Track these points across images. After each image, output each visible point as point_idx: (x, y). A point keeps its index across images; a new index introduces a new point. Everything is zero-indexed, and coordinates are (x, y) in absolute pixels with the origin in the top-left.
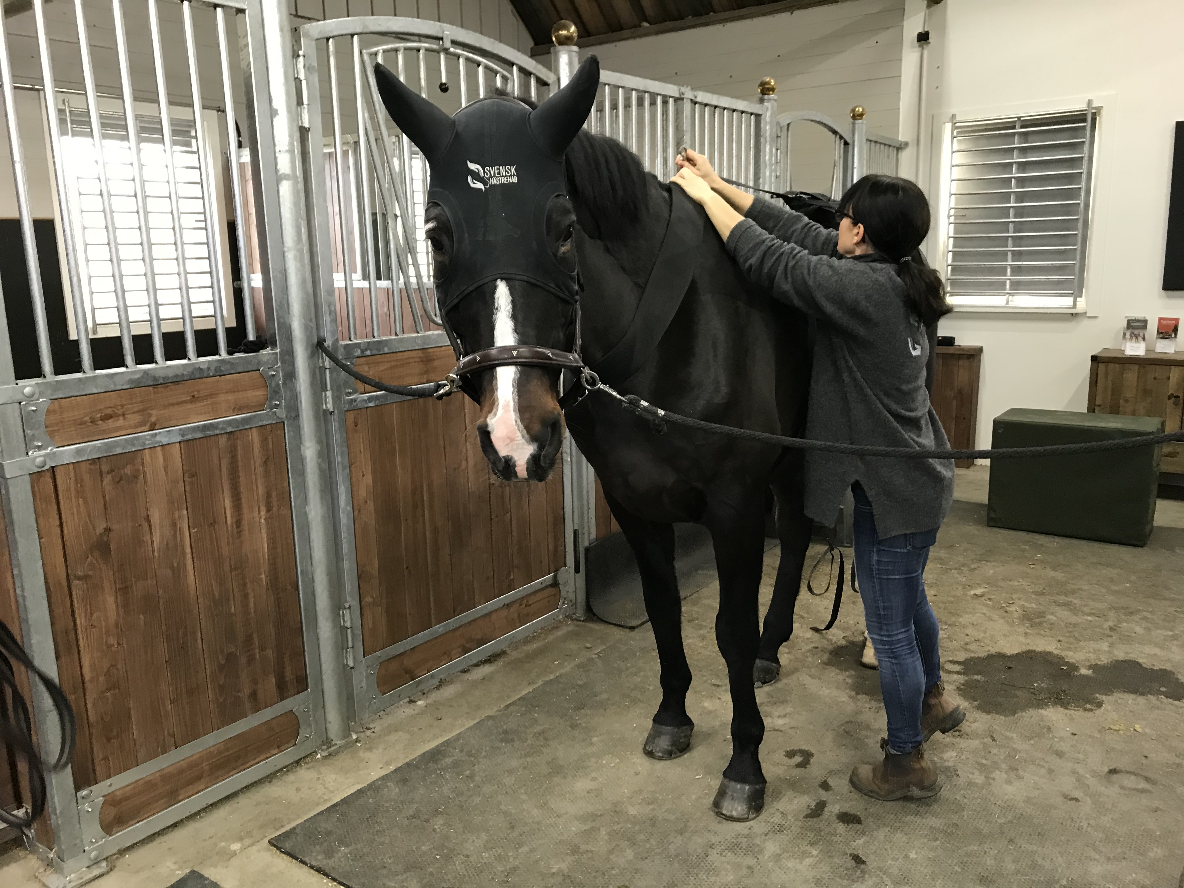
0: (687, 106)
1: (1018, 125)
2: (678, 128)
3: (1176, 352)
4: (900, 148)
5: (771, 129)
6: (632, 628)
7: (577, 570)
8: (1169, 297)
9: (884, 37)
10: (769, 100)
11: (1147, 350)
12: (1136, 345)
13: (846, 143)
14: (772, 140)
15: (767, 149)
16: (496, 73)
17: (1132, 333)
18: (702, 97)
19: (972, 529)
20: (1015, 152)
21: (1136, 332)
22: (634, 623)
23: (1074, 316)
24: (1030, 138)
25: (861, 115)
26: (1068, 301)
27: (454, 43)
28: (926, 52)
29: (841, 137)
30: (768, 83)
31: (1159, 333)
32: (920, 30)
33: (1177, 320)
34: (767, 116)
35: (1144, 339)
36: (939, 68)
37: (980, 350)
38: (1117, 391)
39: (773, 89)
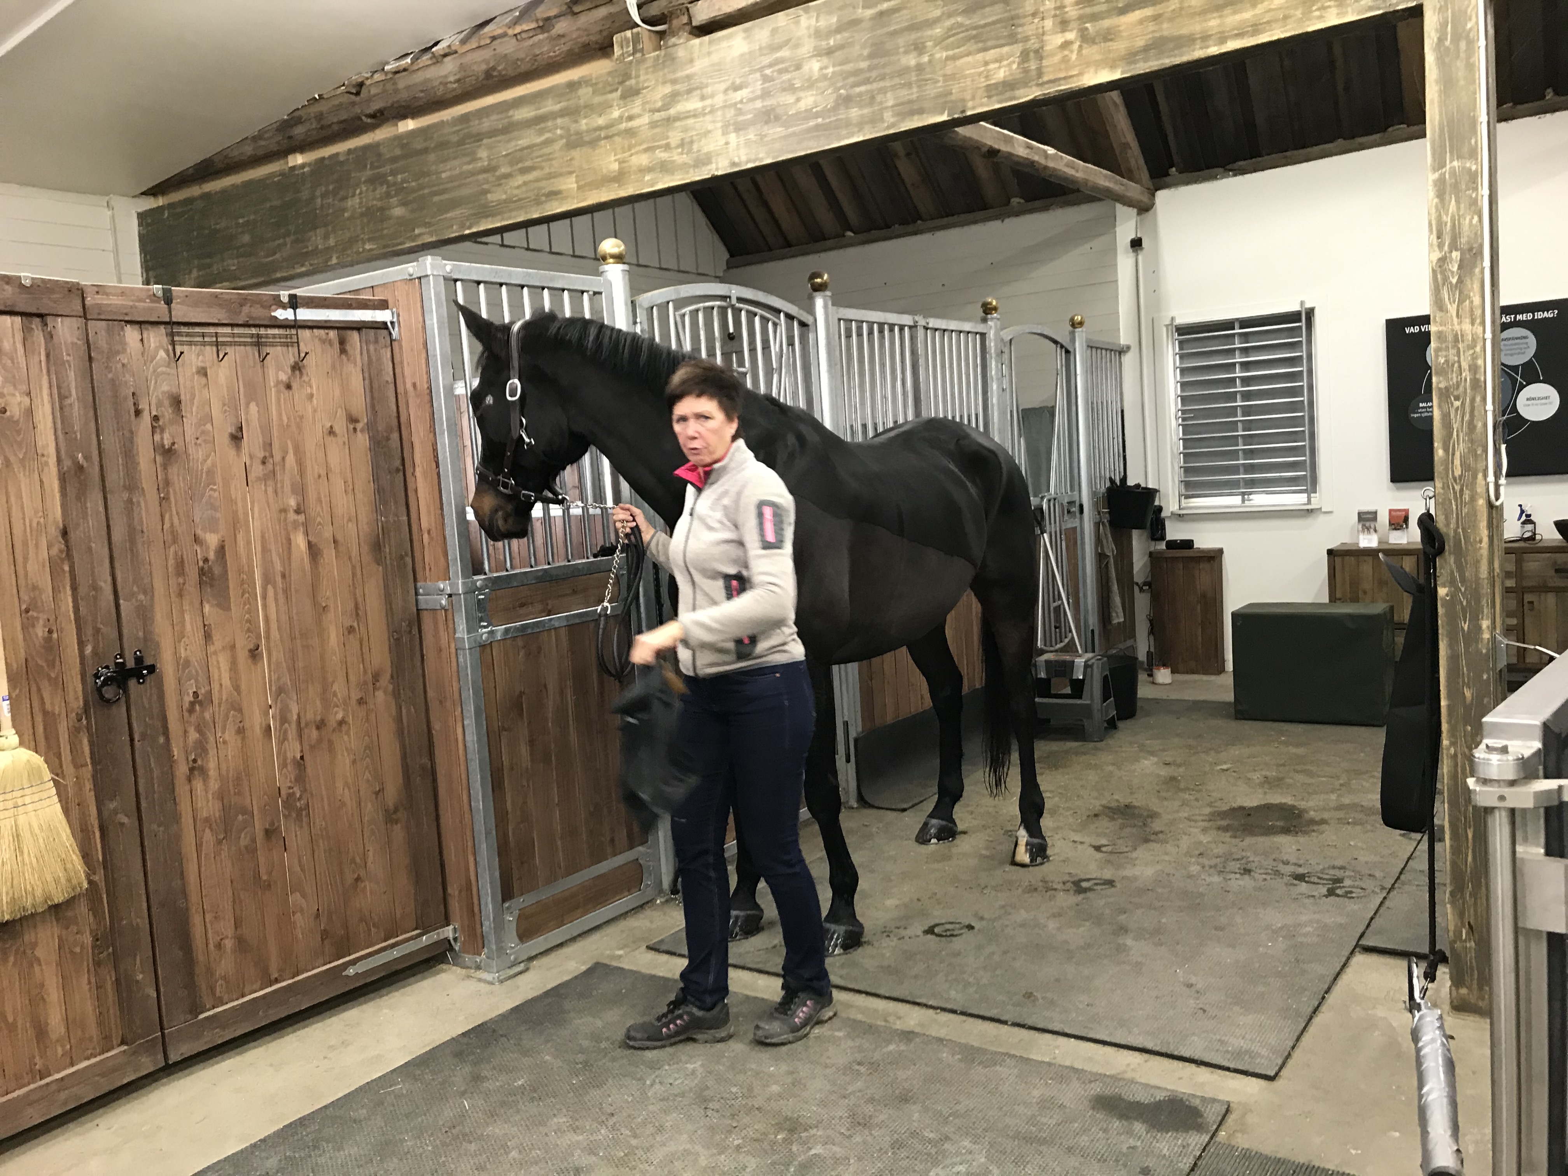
0: (920, 332)
1: (1237, 325)
2: (914, 352)
3: (1408, 543)
4: (1122, 351)
5: (996, 346)
6: (904, 810)
7: (848, 761)
8: (1398, 489)
9: (1098, 243)
10: (992, 319)
11: (1379, 543)
12: (1369, 537)
13: (1067, 352)
14: (997, 355)
15: (993, 365)
16: (768, 320)
17: (1364, 525)
18: (933, 323)
19: (1220, 722)
20: (1237, 352)
21: (1367, 524)
22: (905, 806)
23: (1310, 512)
24: (1251, 338)
25: (1081, 324)
26: (1302, 498)
27: (740, 300)
28: (1140, 257)
29: (1062, 346)
30: (990, 303)
31: (1391, 524)
32: (1133, 236)
33: (1407, 511)
34: (991, 335)
35: (1375, 531)
36: (1155, 272)
37: (1220, 551)
38: (1355, 584)
39: (995, 309)
